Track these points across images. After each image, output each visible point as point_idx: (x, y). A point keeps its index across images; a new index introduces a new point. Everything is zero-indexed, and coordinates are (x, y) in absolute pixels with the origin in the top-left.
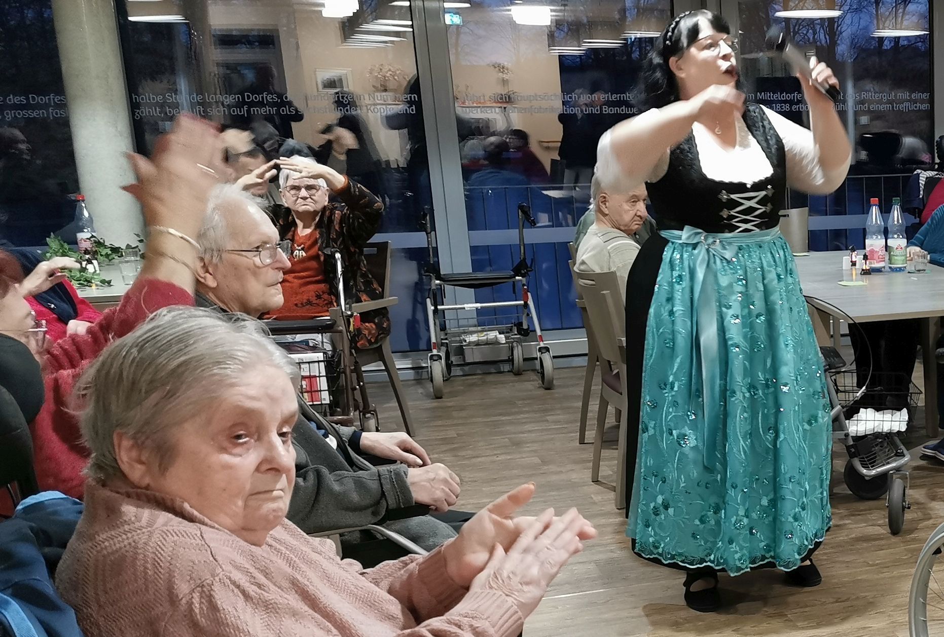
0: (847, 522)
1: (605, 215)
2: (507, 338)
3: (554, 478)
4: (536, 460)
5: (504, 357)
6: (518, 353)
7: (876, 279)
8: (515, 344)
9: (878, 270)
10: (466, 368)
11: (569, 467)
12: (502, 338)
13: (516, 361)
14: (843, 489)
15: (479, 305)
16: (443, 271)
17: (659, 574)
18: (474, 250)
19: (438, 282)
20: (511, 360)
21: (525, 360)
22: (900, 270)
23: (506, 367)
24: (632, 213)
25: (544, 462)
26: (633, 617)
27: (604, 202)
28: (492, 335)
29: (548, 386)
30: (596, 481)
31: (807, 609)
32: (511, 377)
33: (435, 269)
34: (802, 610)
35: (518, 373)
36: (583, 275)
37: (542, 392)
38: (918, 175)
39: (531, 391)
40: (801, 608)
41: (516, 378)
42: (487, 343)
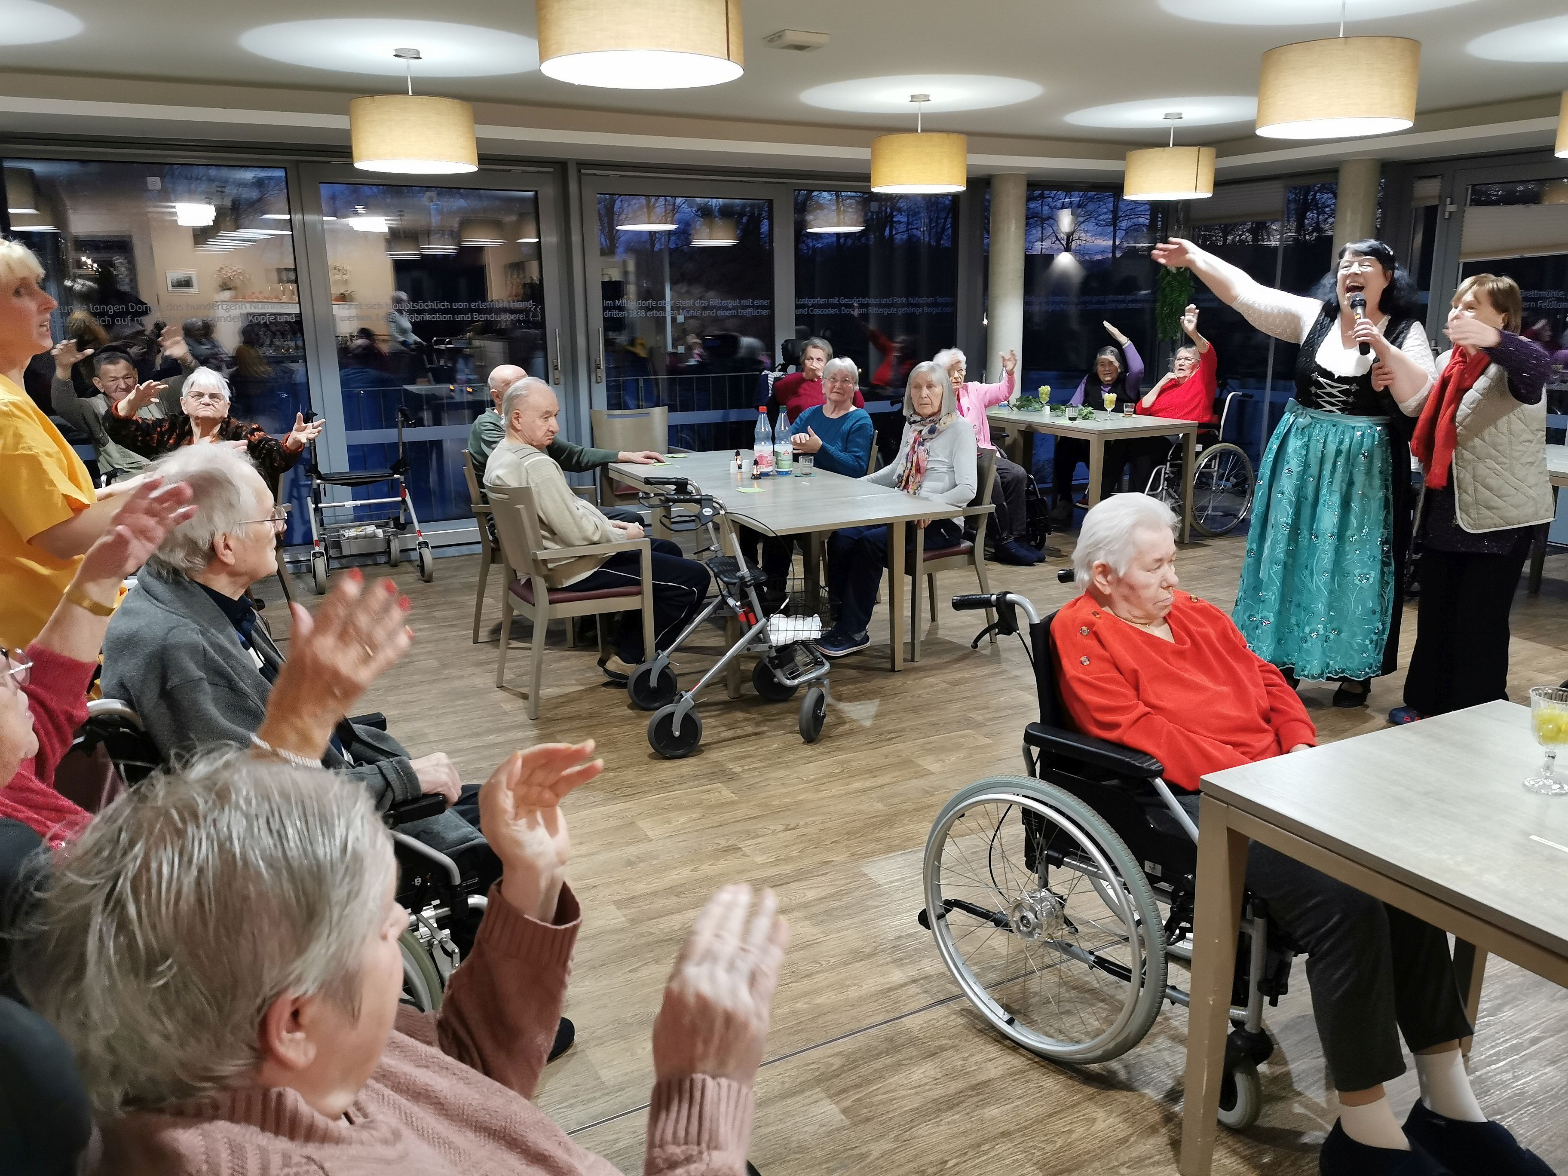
1: (517, 430)
2: (384, 532)
3: (457, 684)
4: (434, 663)
5: (381, 549)
6: (395, 547)
7: (764, 481)
8: (392, 538)
9: (767, 474)
10: (344, 561)
11: (471, 670)
12: (380, 532)
13: (393, 555)
15: (358, 503)
16: (323, 469)
17: (594, 799)
18: (350, 448)
19: (319, 481)
20: (387, 552)
21: (402, 551)
22: (787, 473)
23: (383, 559)
25: (444, 666)
26: (581, 856)
27: (517, 418)
28: (370, 529)
29: (426, 577)
30: (501, 687)
31: (760, 840)
32: (388, 569)
33: (313, 470)
34: (755, 841)
35: (395, 565)
37: (422, 585)
38: (767, 375)
39: (411, 584)
40: (753, 838)
41: (394, 570)
42: (365, 537)
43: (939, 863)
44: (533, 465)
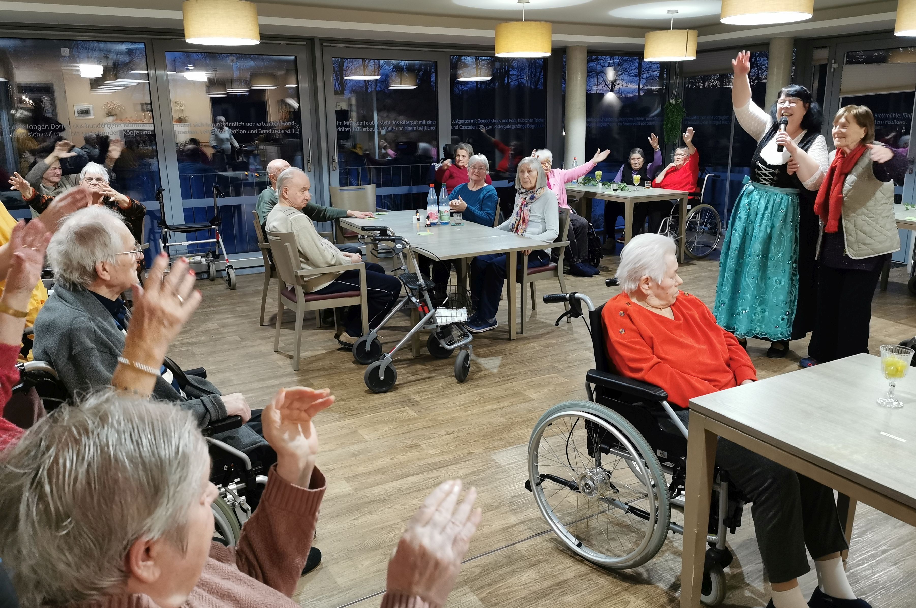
0: (434, 375)
1: (285, 199)
2: (206, 260)
3: (251, 350)
4: (237, 338)
5: (204, 269)
6: (213, 269)
7: (433, 228)
8: (211, 263)
9: (434, 224)
11: (259, 342)
12: (203, 260)
13: (212, 273)
14: (425, 351)
15: (190, 242)
16: (169, 222)
17: (333, 418)
18: (185, 210)
19: (166, 230)
20: (208, 272)
21: (217, 271)
22: (447, 223)
23: (205, 276)
24: (302, 198)
25: (243, 339)
26: (325, 451)
27: (286, 192)
28: (198, 258)
29: (232, 287)
30: (277, 352)
31: (431, 440)
32: (208, 282)
33: (163, 223)
34: (428, 441)
35: (213, 280)
36: (273, 234)
37: (229, 291)
38: (434, 165)
39: (222, 291)
40: (427, 439)
41: (212, 283)
42: (195, 263)
43: (537, 453)
44: (295, 219)
